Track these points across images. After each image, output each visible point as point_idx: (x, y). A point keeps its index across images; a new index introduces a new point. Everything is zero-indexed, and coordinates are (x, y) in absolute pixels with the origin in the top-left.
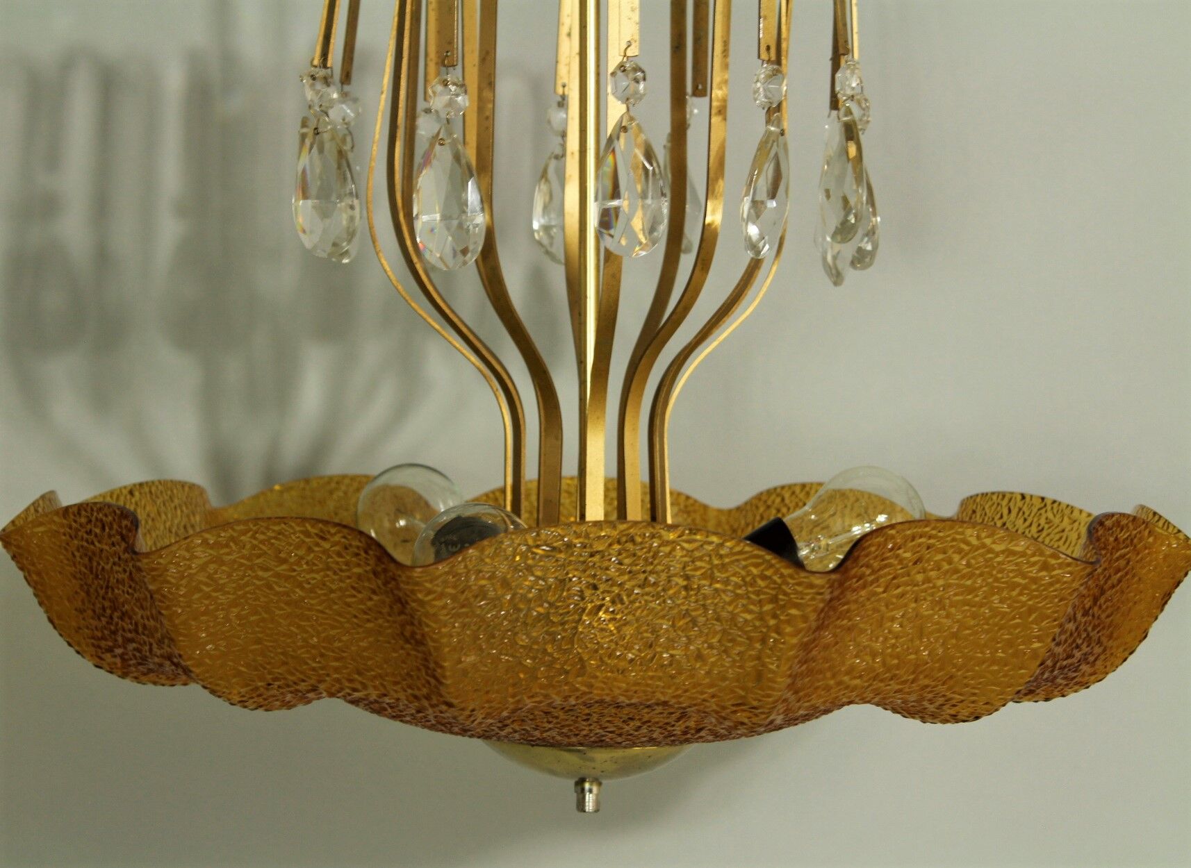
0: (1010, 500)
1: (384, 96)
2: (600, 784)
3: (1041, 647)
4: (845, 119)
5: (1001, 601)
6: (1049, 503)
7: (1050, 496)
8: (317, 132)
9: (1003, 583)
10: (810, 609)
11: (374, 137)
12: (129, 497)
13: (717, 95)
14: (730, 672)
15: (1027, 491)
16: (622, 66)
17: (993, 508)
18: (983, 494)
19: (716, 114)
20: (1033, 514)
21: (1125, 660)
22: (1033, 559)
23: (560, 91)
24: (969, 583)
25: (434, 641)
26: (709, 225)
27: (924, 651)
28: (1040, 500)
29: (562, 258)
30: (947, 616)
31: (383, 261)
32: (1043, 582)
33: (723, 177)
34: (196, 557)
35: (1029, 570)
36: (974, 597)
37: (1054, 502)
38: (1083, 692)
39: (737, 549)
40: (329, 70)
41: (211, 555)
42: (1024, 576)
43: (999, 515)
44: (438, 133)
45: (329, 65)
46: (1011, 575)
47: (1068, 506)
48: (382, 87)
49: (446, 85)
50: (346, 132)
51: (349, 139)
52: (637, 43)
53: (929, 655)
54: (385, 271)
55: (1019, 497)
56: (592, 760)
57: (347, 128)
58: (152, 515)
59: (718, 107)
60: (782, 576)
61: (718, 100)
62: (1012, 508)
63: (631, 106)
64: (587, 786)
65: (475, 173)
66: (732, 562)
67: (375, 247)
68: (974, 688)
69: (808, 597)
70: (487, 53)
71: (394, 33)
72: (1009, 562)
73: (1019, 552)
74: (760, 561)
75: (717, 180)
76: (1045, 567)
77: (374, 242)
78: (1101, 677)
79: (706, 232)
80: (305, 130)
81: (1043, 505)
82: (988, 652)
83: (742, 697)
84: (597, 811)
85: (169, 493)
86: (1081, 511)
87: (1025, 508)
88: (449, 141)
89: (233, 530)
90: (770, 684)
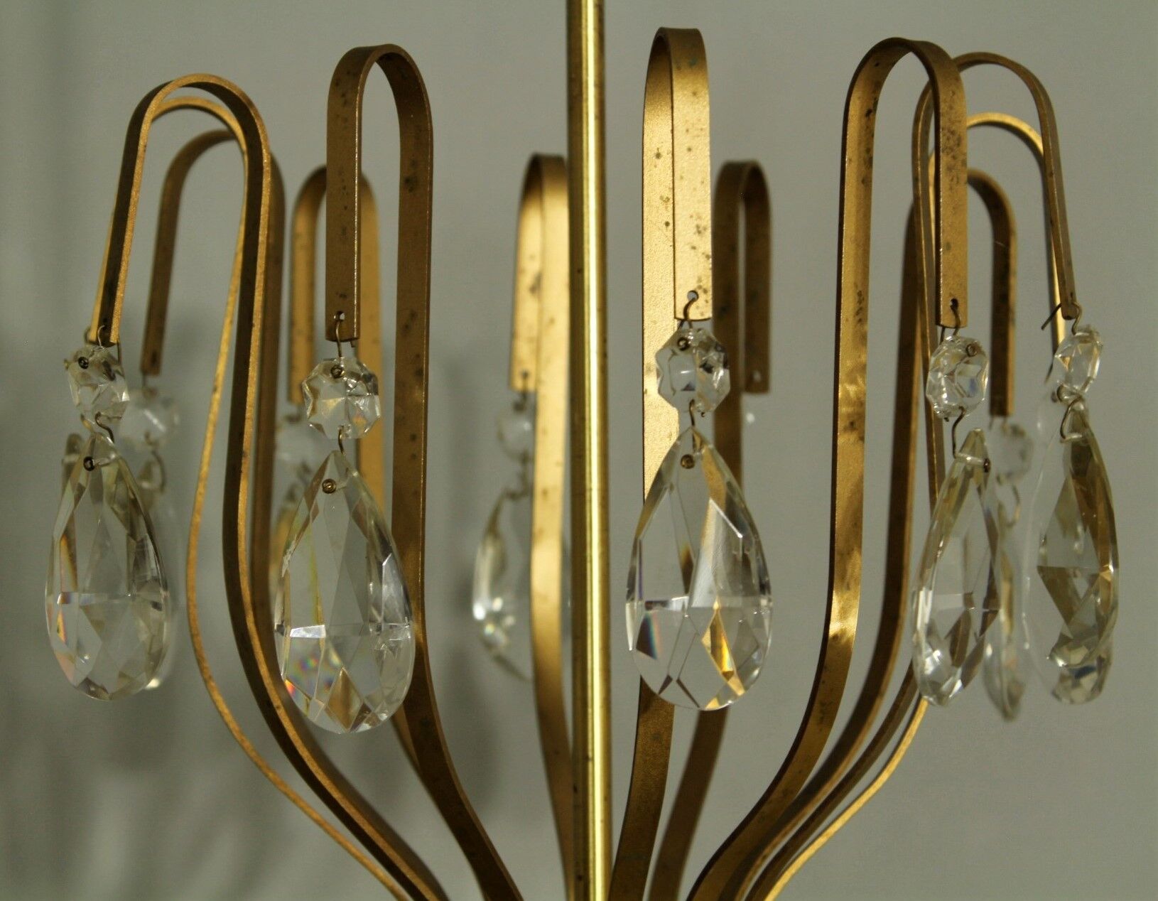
1: (217, 396)
4: (1075, 436)
8: (89, 464)
11: (200, 469)
13: (847, 392)
16: (682, 339)
19: (845, 429)
23: (519, 383)
29: (527, 670)
31: (218, 698)
33: (860, 547)
40: (113, 351)
44: (322, 469)
45: (113, 339)
48: (215, 380)
49: (337, 376)
50: (152, 458)
51: (156, 470)
52: (709, 296)
54: (220, 713)
57: (154, 453)
59: (849, 415)
61: (849, 402)
63: (697, 416)
65: (393, 545)
67: (202, 670)
70: (413, 315)
71: (236, 283)
75: (849, 553)
77: (200, 661)
80: (73, 458)
88: (344, 484)
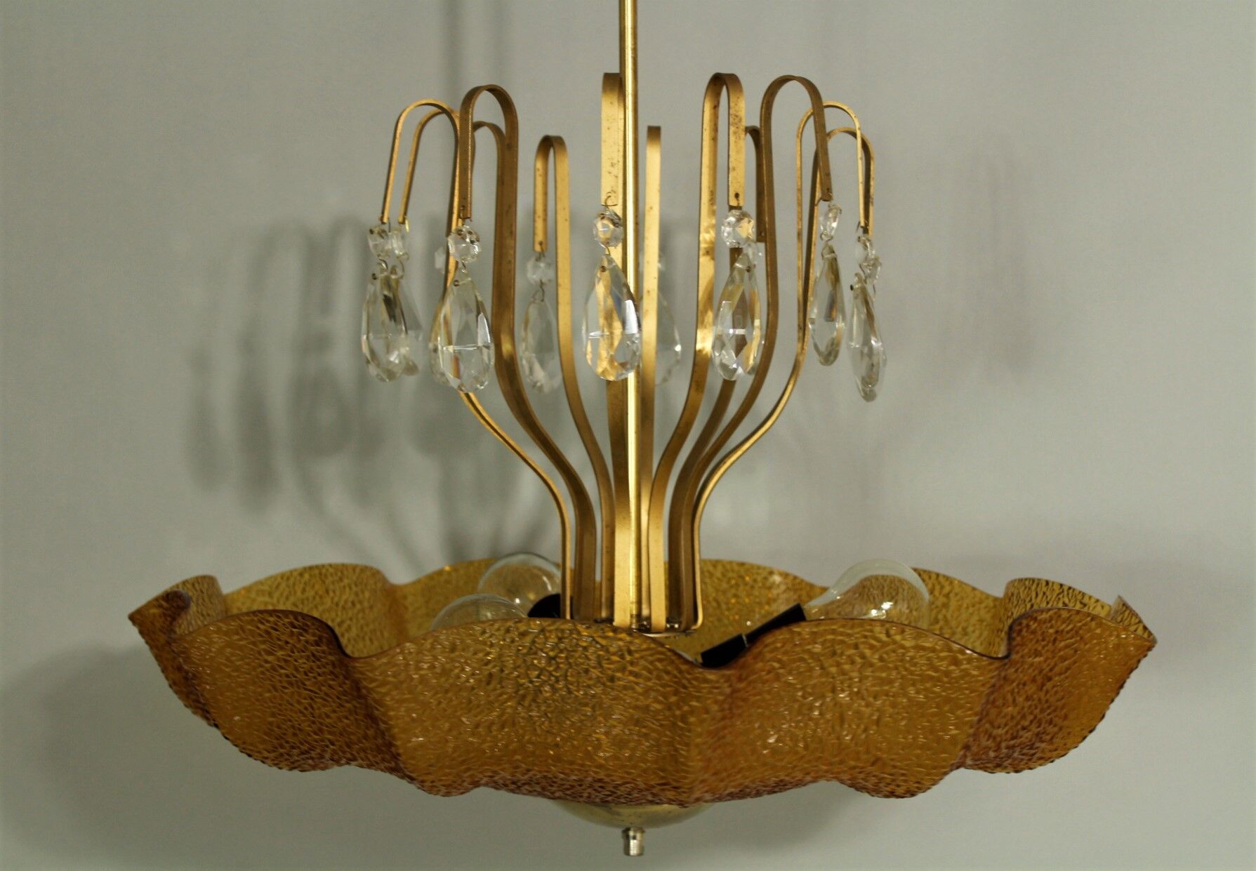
0: (1038, 585)
2: (643, 832)
3: (958, 734)
5: (918, 692)
6: (1066, 588)
7: (1067, 583)
9: (917, 675)
10: (709, 702)
12: (298, 578)
13: (705, 238)
14: (650, 756)
15: (1051, 578)
17: (1026, 592)
18: (1019, 580)
20: (1053, 599)
21: (1084, 738)
22: (943, 654)
24: (884, 675)
25: (385, 723)
26: (700, 351)
27: (847, 735)
28: (1059, 587)
30: (867, 705)
32: (954, 675)
34: (215, 643)
35: (939, 664)
36: (891, 688)
37: (1070, 588)
38: (1050, 765)
39: (644, 646)
41: (226, 641)
42: (936, 670)
43: (1029, 599)
46: (924, 668)
47: (1080, 592)
53: (852, 740)
55: (1044, 584)
56: (618, 814)
58: (320, 593)
60: (680, 672)
62: (1039, 592)
64: (631, 833)
66: (642, 657)
68: (901, 769)
69: (704, 691)
72: (921, 656)
73: (929, 648)
74: (662, 657)
76: (956, 662)
78: (1063, 753)
79: (698, 359)
81: (1061, 590)
82: (911, 737)
83: (663, 778)
84: (641, 854)
85: (339, 574)
86: (1090, 597)
87: (1048, 593)
89: (241, 620)
90: (684, 768)
